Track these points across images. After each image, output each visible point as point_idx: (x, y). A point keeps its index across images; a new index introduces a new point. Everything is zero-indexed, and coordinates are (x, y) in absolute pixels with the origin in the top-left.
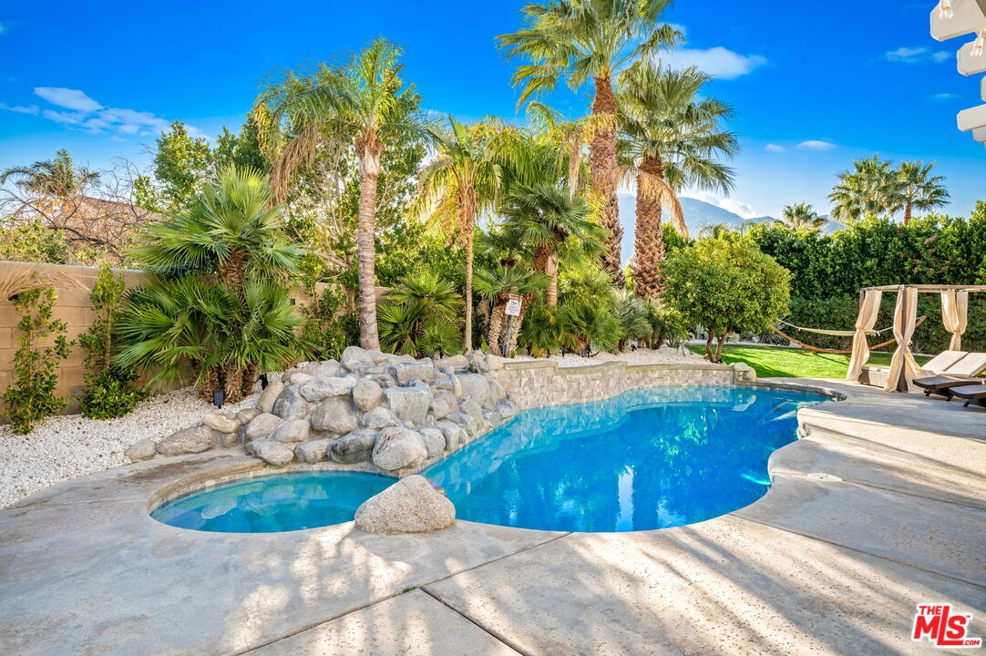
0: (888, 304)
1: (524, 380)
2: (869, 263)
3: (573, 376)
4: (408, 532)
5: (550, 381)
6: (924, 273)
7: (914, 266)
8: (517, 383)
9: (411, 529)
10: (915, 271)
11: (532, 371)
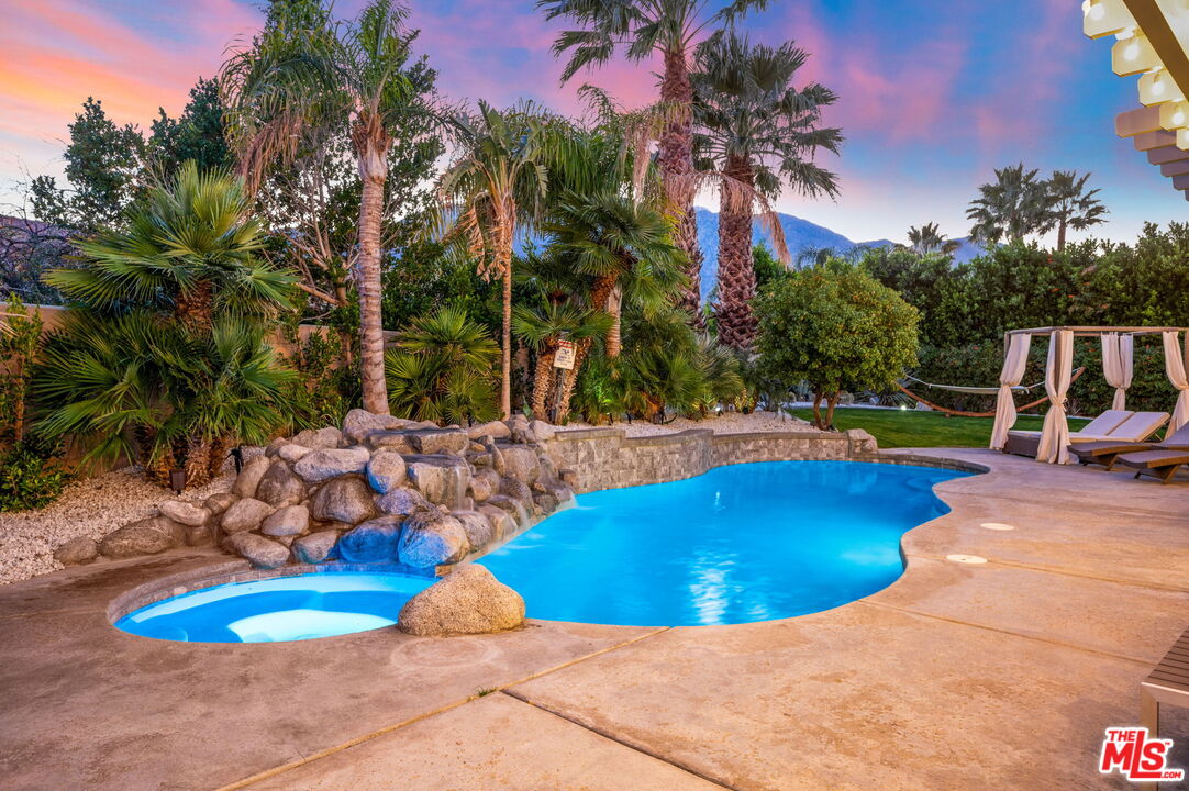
0: (1039, 352)
1: (582, 454)
2: (1015, 300)
3: (646, 449)
4: (469, 633)
5: (616, 455)
6: (1082, 313)
7: (1070, 304)
8: (573, 458)
9: (472, 630)
10: (1071, 310)
11: (592, 443)
